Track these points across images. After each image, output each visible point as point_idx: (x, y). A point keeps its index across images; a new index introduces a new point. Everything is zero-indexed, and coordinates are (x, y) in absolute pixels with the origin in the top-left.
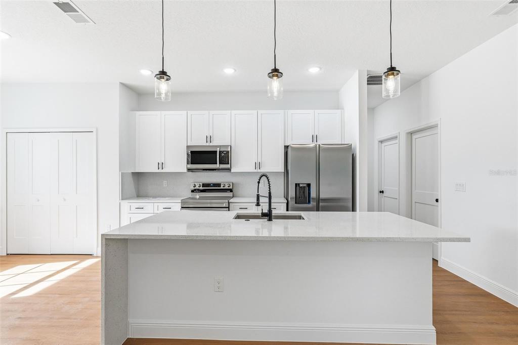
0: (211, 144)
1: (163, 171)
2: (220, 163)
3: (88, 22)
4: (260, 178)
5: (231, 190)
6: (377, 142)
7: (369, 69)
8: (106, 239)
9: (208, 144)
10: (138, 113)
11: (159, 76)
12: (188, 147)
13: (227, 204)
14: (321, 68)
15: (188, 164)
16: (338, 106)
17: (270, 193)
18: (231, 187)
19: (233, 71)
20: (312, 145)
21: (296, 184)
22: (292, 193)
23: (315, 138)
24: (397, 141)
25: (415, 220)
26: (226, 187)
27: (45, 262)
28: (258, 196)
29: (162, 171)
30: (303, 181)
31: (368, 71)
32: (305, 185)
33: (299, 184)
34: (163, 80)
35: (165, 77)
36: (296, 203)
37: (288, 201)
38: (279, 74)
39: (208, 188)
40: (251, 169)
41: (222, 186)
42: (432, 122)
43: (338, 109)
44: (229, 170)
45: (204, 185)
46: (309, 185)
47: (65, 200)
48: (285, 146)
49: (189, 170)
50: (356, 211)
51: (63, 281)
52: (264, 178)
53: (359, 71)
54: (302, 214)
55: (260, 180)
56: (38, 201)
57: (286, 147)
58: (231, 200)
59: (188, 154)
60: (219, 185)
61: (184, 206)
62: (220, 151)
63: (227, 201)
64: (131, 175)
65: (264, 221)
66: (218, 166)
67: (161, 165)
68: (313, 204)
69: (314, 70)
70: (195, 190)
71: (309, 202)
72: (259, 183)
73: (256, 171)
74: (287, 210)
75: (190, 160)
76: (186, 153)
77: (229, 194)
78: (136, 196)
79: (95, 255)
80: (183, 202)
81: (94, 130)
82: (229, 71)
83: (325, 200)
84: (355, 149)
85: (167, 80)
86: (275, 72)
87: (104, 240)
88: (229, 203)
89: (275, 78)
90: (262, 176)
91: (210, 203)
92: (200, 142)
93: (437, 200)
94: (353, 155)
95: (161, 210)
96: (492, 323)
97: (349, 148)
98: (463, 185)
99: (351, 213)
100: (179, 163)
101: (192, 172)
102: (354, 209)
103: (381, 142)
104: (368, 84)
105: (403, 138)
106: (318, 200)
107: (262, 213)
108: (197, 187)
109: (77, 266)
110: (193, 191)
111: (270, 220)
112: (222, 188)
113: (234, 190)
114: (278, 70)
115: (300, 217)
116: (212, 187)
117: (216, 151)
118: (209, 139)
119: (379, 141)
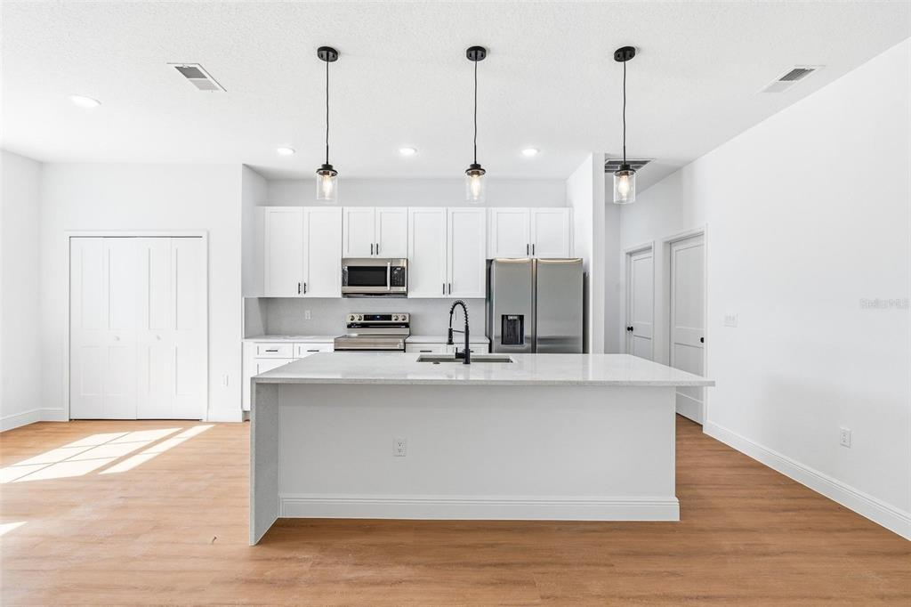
0: (378, 257)
1: (307, 295)
2: (391, 285)
3: (217, 89)
4: (454, 307)
5: (407, 325)
6: (624, 255)
7: (607, 152)
8: (257, 384)
9: (372, 257)
10: (268, 209)
11: (322, 171)
12: (344, 260)
13: (402, 344)
14: (539, 151)
15: (343, 285)
16: (565, 203)
17: (467, 327)
18: (407, 321)
19: (413, 151)
20: (527, 259)
21: (503, 316)
22: (497, 330)
23: (531, 249)
24: (651, 254)
25: (675, 367)
26: (400, 321)
27: (133, 430)
28: (451, 331)
29: (305, 296)
30: (513, 312)
31: (606, 154)
32: (516, 318)
33: (507, 316)
34: (327, 176)
35: (331, 173)
36: (502, 343)
37: (491, 341)
38: (480, 171)
39: (371, 321)
40: (438, 294)
41: (393, 318)
42: (696, 230)
43: (565, 207)
44: (405, 294)
45: (366, 317)
46: (521, 318)
47: (159, 338)
48: (487, 260)
49: (345, 294)
50: (588, 353)
51: (164, 454)
52: (459, 306)
53: (594, 155)
54: (511, 356)
55: (453, 309)
56: (118, 339)
57: (489, 262)
58: (408, 340)
59: (343, 271)
60: (389, 317)
61: (340, 348)
62: (391, 268)
63: (401, 341)
64: (257, 301)
65: (460, 365)
66: (388, 289)
67: (303, 287)
68: (527, 345)
69: (529, 153)
70: (352, 324)
71: (522, 342)
72: (452, 313)
73: (444, 296)
74: (490, 351)
75: (346, 280)
76: (341, 269)
77: (405, 331)
78: (263, 333)
79: (204, 420)
80: (337, 341)
81: (204, 235)
82: (407, 152)
83: (544, 340)
84: (587, 266)
85: (333, 175)
86: (476, 169)
87: (254, 385)
88: (405, 343)
89: (476, 176)
90: (456, 304)
91: (375, 344)
92: (361, 253)
93: (702, 340)
94: (584, 275)
95: (305, 354)
96: (756, 498)
97: (579, 264)
98: (734, 318)
99: (581, 355)
100: (330, 285)
101: (348, 297)
102: (585, 351)
103: (631, 254)
104: (606, 171)
105: (659, 250)
106: (534, 340)
107: (456, 353)
108: (356, 321)
109: (180, 435)
110: (349, 326)
111: (467, 362)
112: (393, 321)
113: (411, 325)
114: (480, 166)
115: (508, 360)
116: (378, 319)
117: (386, 267)
118: (375, 248)
119: (627, 254)
